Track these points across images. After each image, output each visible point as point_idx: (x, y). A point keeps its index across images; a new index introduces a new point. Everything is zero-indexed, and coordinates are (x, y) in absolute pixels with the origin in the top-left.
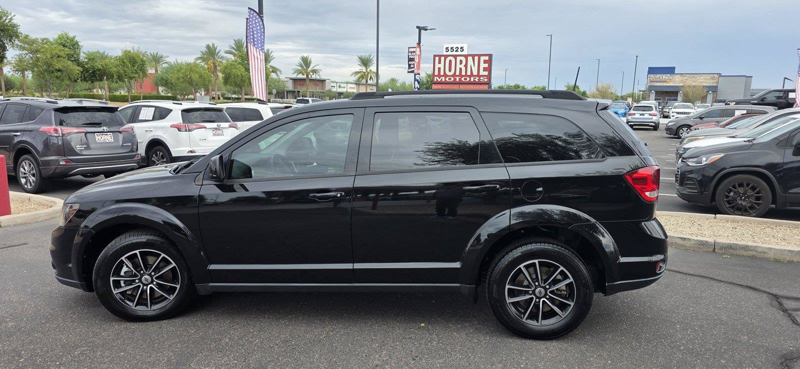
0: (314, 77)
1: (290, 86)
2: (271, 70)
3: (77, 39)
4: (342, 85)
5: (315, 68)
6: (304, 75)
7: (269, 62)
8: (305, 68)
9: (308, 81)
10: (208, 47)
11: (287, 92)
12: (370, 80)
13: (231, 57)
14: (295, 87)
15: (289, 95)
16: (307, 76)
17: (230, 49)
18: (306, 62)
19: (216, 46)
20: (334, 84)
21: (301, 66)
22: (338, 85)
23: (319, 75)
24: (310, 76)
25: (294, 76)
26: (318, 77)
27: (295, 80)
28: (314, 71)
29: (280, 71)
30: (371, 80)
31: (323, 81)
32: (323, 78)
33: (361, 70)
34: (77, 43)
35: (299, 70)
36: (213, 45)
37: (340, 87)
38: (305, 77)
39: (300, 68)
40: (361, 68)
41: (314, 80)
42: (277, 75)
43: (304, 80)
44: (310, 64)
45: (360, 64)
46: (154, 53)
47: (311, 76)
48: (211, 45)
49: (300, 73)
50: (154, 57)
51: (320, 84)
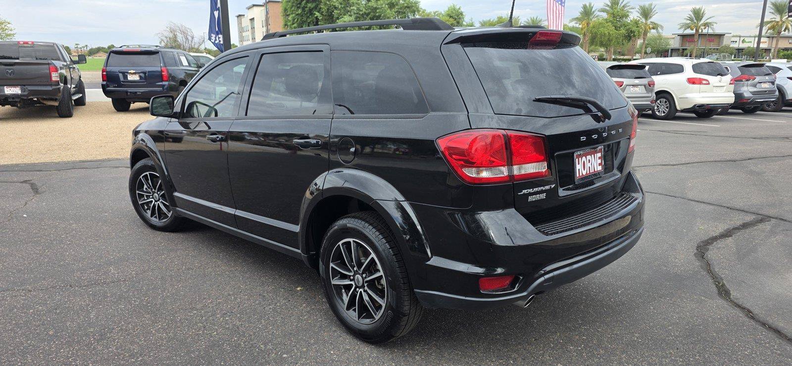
0: (705, 31)
1: (675, 44)
2: (651, 26)
3: (462, 10)
4: (747, 40)
5: (708, 21)
6: (692, 30)
7: (651, 17)
8: (695, 21)
9: (696, 37)
10: (585, 7)
11: (672, 50)
12: (785, 31)
13: (605, 15)
14: (682, 45)
15: (673, 53)
16: (697, 31)
17: (604, 7)
18: (698, 14)
19: (592, 5)
20: (737, 39)
21: (691, 19)
22: (742, 39)
23: (713, 29)
24: (700, 31)
25: (681, 32)
26: (710, 31)
27: (684, 37)
28: (706, 25)
29: (662, 27)
30: (787, 31)
31: (720, 36)
32: (718, 31)
33: (773, 20)
34: (462, 14)
35: (687, 24)
36: (590, 4)
37: (743, 41)
38: (694, 31)
39: (689, 22)
40: (773, 16)
41: (705, 35)
42: (658, 32)
43: (693, 35)
44: (702, 17)
45: (773, 11)
46: (534, 18)
47: (702, 30)
48: (588, 5)
49: (688, 28)
50: (533, 21)
51: (716, 40)
